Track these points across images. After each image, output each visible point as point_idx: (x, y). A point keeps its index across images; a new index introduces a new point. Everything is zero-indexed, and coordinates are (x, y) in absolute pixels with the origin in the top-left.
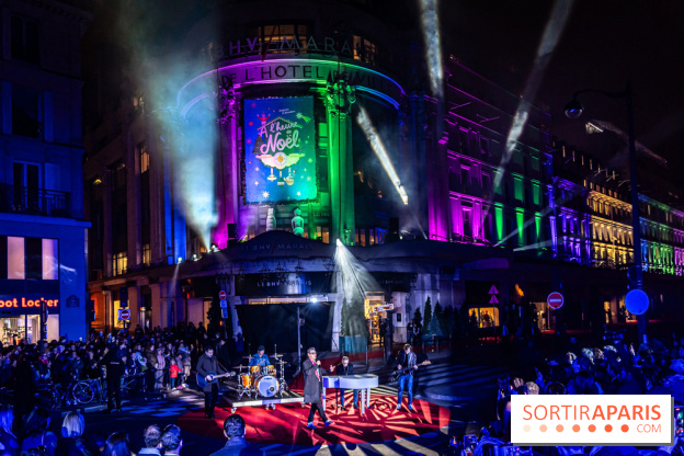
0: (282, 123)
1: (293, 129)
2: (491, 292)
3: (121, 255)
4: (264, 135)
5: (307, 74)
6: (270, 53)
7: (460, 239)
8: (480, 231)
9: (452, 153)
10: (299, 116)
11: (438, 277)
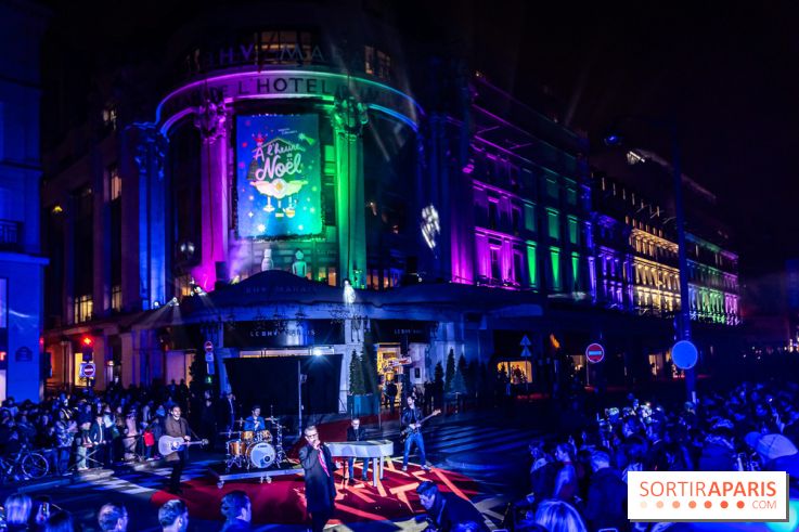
0: (282, 145)
1: (294, 152)
2: (522, 343)
3: (84, 298)
4: (260, 158)
5: (312, 89)
6: (269, 63)
7: (487, 281)
8: (510, 273)
9: (478, 183)
10: (302, 137)
11: (462, 326)
